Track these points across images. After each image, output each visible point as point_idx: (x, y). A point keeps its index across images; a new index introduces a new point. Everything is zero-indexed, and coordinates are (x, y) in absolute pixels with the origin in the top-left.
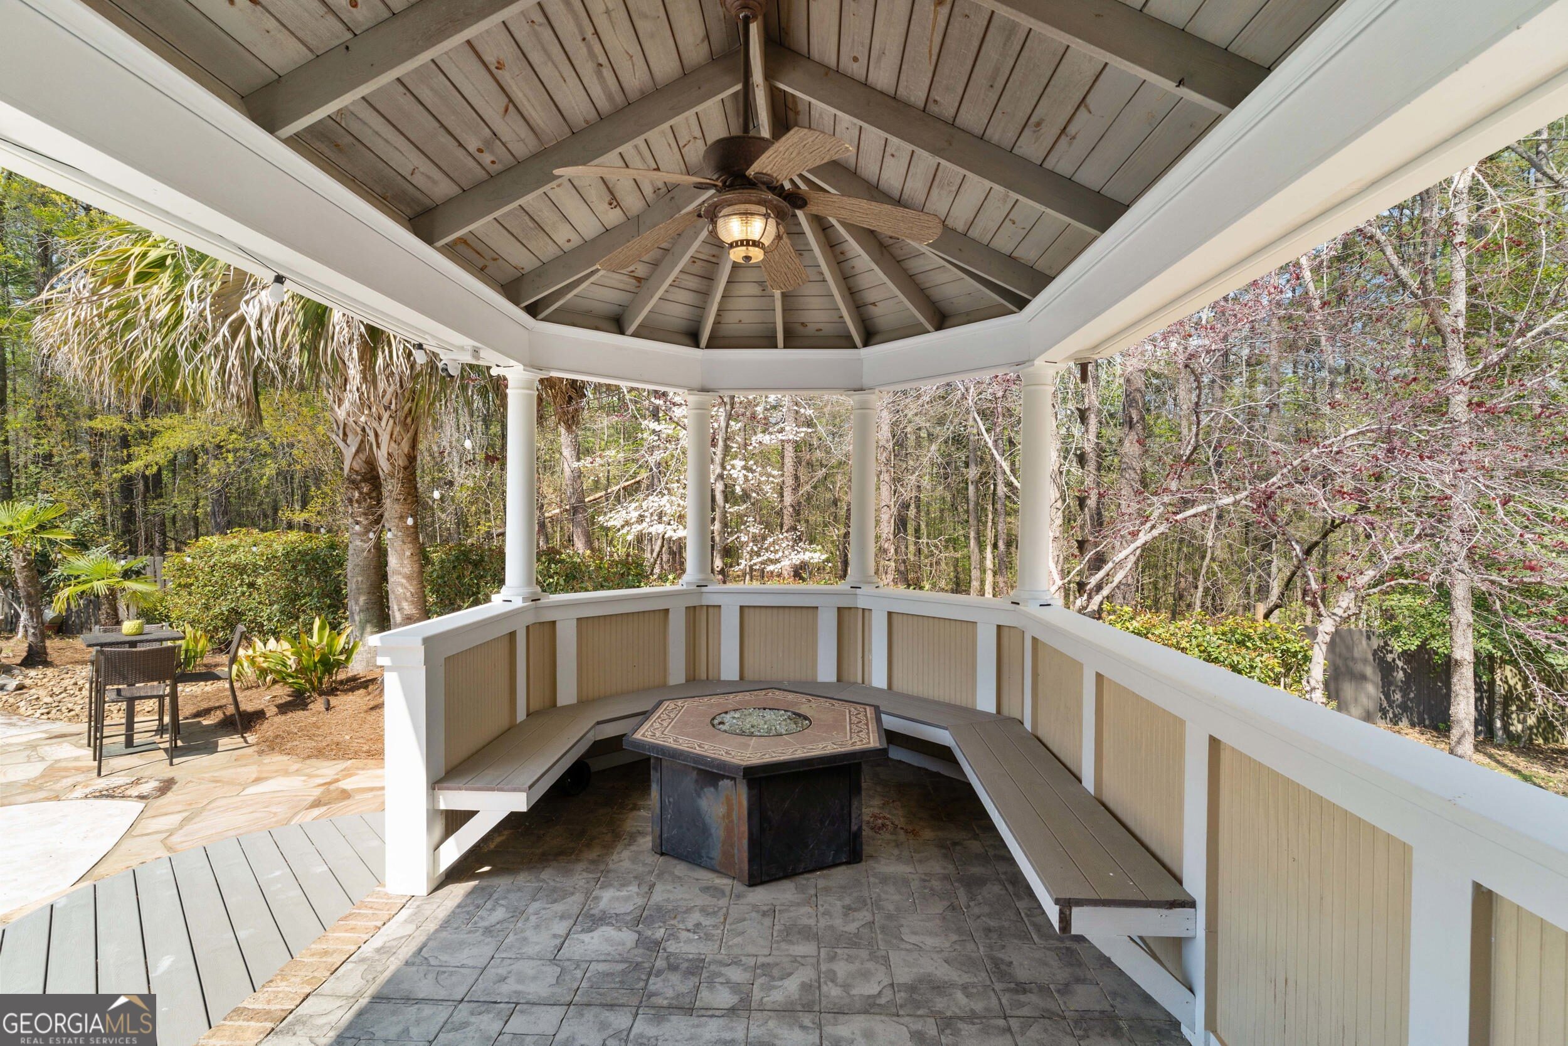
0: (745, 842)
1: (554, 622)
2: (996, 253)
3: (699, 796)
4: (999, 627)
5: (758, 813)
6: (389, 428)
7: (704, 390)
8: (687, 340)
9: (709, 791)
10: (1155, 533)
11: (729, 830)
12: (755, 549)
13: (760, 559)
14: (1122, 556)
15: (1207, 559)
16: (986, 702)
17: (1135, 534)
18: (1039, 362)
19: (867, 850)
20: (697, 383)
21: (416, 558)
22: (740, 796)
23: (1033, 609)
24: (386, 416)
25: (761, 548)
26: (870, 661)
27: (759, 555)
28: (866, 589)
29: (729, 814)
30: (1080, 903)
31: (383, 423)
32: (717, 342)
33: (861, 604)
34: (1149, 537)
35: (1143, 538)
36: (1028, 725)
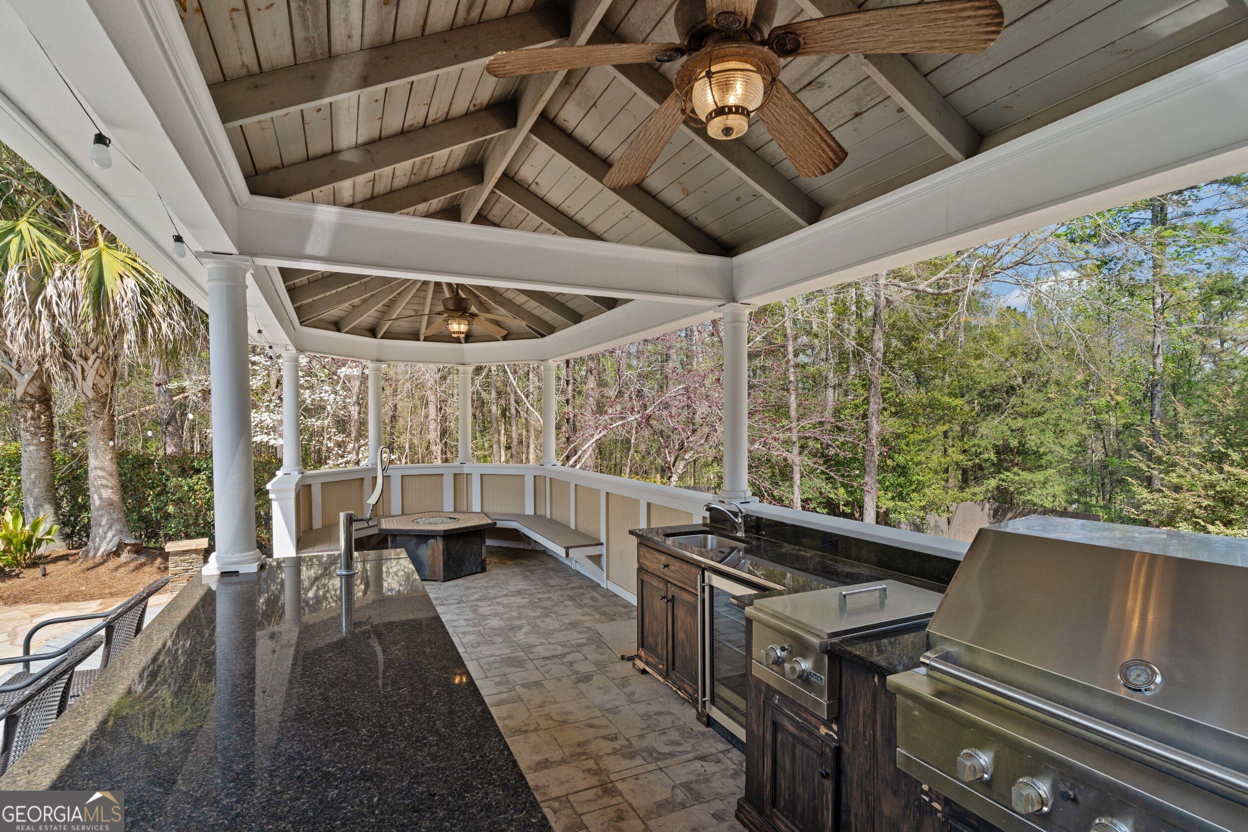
0: (442, 564)
1: (310, 486)
2: (533, 315)
3: (417, 549)
4: (535, 476)
5: (447, 551)
6: (96, 366)
7: (378, 361)
8: (368, 333)
9: (423, 546)
10: (601, 435)
11: (434, 561)
12: (340, 452)
13: (345, 460)
14: (586, 447)
15: (632, 451)
16: (529, 510)
17: (592, 436)
18: (550, 361)
19: (488, 567)
20: (375, 357)
21: (114, 460)
22: (439, 544)
23: (549, 466)
24: (92, 358)
25: (344, 452)
26: (471, 500)
27: (343, 457)
28: (468, 464)
29: (433, 554)
30: (572, 547)
31: (90, 362)
32: (387, 336)
33: (466, 472)
34: (598, 437)
35: (596, 437)
36: (548, 516)
